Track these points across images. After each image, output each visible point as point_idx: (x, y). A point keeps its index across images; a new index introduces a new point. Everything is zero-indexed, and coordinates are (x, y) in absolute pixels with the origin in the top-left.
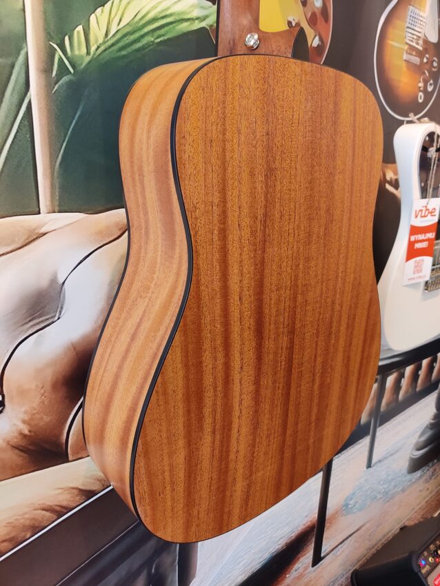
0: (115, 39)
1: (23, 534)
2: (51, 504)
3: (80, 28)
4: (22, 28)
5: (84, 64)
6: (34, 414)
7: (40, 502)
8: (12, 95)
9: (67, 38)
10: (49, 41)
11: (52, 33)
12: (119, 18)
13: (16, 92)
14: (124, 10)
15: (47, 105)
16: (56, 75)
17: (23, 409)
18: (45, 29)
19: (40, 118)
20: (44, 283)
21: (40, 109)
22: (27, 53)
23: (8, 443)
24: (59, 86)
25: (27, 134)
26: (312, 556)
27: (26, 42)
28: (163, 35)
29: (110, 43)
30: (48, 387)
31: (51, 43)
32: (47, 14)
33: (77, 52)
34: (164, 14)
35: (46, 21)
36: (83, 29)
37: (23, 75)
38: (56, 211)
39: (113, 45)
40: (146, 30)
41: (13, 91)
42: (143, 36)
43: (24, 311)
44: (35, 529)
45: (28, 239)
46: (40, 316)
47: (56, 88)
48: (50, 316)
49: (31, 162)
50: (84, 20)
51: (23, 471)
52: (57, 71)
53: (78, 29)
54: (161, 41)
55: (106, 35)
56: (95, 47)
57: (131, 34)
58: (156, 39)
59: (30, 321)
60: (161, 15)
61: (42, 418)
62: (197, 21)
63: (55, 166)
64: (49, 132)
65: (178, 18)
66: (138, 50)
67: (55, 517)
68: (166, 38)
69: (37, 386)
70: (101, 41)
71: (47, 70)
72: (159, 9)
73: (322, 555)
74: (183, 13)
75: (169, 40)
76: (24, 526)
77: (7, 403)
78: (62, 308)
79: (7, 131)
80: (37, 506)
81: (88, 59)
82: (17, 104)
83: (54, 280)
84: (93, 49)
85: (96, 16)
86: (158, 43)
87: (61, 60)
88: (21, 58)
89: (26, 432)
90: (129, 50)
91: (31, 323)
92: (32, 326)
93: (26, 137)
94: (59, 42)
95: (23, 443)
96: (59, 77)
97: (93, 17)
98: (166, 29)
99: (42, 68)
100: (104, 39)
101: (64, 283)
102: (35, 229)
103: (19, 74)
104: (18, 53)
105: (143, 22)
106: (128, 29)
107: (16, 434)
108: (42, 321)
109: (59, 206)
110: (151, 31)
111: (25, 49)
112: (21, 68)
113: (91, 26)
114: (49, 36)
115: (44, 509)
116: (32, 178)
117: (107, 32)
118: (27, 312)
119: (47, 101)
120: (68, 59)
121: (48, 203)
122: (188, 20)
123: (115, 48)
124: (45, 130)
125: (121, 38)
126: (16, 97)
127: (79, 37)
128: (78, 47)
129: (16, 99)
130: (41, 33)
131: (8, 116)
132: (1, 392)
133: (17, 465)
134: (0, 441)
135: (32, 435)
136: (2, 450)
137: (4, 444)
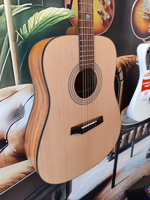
0: (37, 26)
1: (16, 181)
2: (24, 172)
3: (25, 25)
4: (6, 28)
5: (27, 36)
6: (17, 146)
7: (21, 171)
8: (4, 49)
9: (21, 29)
10: (15, 30)
11: (16, 28)
12: (38, 20)
13: (5, 48)
14: (39, 17)
15: (16, 51)
16: (18, 41)
17: (14, 144)
18: (14, 27)
19: (14, 55)
20: (18, 106)
21: (13, 53)
22: (8, 35)
23: (10, 154)
24: (19, 45)
25: (10, 61)
26: (111, 185)
27: (7, 32)
28: (53, 23)
29: (35, 28)
31: (16, 31)
32: (14, 22)
33: (24, 33)
34: (53, 16)
35: (13, 24)
36: (26, 25)
37: (7, 42)
38: (21, 84)
39: (36, 29)
40: (47, 22)
41: (4, 48)
42: (46, 24)
43: (12, 115)
44: (20, 179)
45: (12, 93)
46: (17, 117)
47: (18, 45)
48: (21, 116)
49: (12, 70)
50: (26, 22)
51: (15, 162)
52: (18, 40)
53: (24, 25)
54: (52, 25)
55: (34, 26)
56: (30, 30)
57: (42, 24)
58: (51, 24)
59: (14, 118)
60: (52, 16)
62: (65, 16)
63: (19, 70)
64: (17, 60)
65: (58, 16)
66: (45, 29)
67: (26, 175)
68: (54, 24)
70: (32, 28)
71: (15, 40)
72: (51, 14)
73: (115, 185)
74: (60, 14)
75: (55, 24)
76: (16, 178)
77: (9, 143)
78: (24, 113)
79: (3, 61)
80: (20, 172)
81: (28, 34)
82: (6, 52)
84: (29, 32)
85: (30, 20)
86: (52, 26)
87: (19, 36)
88: (6, 37)
89: (15, 151)
90: (42, 30)
91: (15, 119)
92: (15, 120)
93: (9, 62)
94: (18, 30)
95: (15, 154)
96: (19, 42)
97: (29, 21)
98: (54, 21)
99: (13, 39)
100: (33, 27)
101: (24, 106)
102: (14, 90)
103: (6, 42)
104: (5, 36)
105: (46, 19)
107: (12, 152)
108: (18, 118)
109: (21, 82)
110: (49, 22)
111: (7, 34)
112: (6, 41)
113: (28, 24)
114: (15, 29)
115: (22, 173)
116: (12, 75)
117: (34, 25)
118: (13, 115)
119: (16, 50)
120: (21, 35)
121: (18, 82)
122: (62, 16)
123: (37, 29)
124: (16, 59)
125: (39, 26)
126: (5, 50)
127: (25, 28)
128: (25, 31)
129: (5, 51)
130: (12, 28)
131: (3, 57)
132: (7, 140)
133: (13, 161)
134: (8, 154)
135: (17, 152)
136: (8, 157)
137: (9, 155)
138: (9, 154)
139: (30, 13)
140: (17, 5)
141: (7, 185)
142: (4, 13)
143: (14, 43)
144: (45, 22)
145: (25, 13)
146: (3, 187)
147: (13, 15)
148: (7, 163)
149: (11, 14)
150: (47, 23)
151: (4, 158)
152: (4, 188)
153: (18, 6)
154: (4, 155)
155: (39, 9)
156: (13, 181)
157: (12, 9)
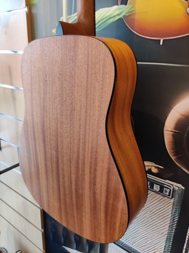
34: (103, 18)
62: (117, 16)
68: (103, 28)
98: (103, 24)
122: (113, 17)
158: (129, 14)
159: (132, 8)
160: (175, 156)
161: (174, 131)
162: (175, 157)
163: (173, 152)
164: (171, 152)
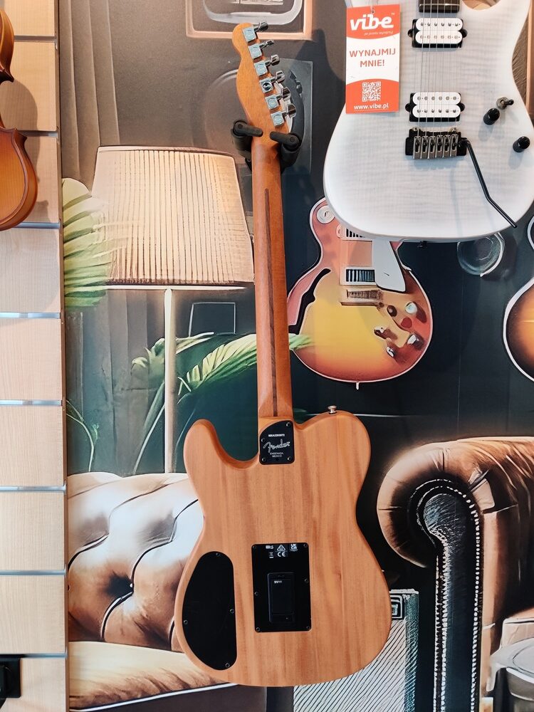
0: (219, 369)
1: (136, 693)
2: (157, 679)
3: (197, 367)
4: (162, 373)
5: (198, 386)
7: (150, 674)
8: (154, 407)
9: (188, 373)
11: (179, 372)
12: (222, 357)
14: (226, 352)
16: (180, 394)
17: (144, 598)
18: (176, 371)
19: (169, 419)
20: (163, 516)
21: (169, 413)
23: (133, 618)
24: (182, 400)
25: (161, 428)
27: (164, 379)
28: (254, 361)
30: (161, 588)
31: (178, 377)
32: (177, 363)
33: (194, 380)
34: (255, 348)
35: (176, 367)
36: (199, 367)
37: (162, 396)
39: (218, 372)
40: (241, 360)
41: (155, 405)
42: (239, 364)
43: (150, 532)
44: (145, 695)
45: (156, 487)
46: (159, 537)
47: (180, 401)
48: (166, 538)
50: (199, 362)
51: (140, 644)
52: (181, 392)
53: (195, 367)
55: (214, 367)
56: (206, 375)
57: (232, 364)
58: (249, 364)
59: (153, 539)
60: (253, 350)
61: (155, 609)
63: (176, 445)
64: (174, 425)
66: (236, 372)
67: (159, 691)
69: (154, 585)
70: (209, 371)
71: (175, 392)
72: (251, 346)
76: (137, 687)
77: (135, 590)
78: (174, 535)
80: (147, 675)
81: (202, 382)
82: (157, 412)
83: (170, 515)
84: (204, 377)
85: (207, 358)
86: (251, 366)
87: (184, 385)
88: (161, 388)
89: (145, 616)
90: (229, 373)
91: (154, 541)
93: (160, 430)
94: (183, 376)
95: (142, 623)
96: (182, 395)
97: (205, 360)
99: (172, 391)
100: (212, 370)
101: (176, 518)
102: (160, 482)
103: (159, 395)
104: (160, 385)
105: (240, 356)
106: (229, 362)
107: (138, 614)
108: (161, 541)
109: (176, 469)
110: (245, 360)
111: (164, 383)
112: (161, 393)
113: (203, 364)
114: (177, 374)
115: (151, 681)
116: (162, 452)
118: (152, 532)
119: (174, 409)
120: (188, 384)
121: (170, 466)
124: (172, 424)
125: (223, 368)
126: (156, 407)
127: (195, 372)
128: (195, 377)
129: (156, 410)
130: (173, 373)
131: (151, 419)
132: (132, 582)
133: (137, 637)
134: (128, 615)
135: (148, 618)
136: (128, 622)
137: (130, 619)
138: (131, 615)
139: (208, 347)
140: (188, 336)
141: (116, 693)
142: (162, 351)
143: (172, 396)
144: (237, 360)
145: (199, 348)
146: (107, 693)
147: (178, 352)
148: (124, 635)
149: (175, 351)
150: (241, 363)
151: (120, 622)
152: (109, 697)
153: (189, 338)
154: (122, 615)
155: (226, 339)
156: (129, 689)
157: (178, 344)
158: (304, 346)
159: (308, 339)
160: (398, 545)
161: (391, 507)
162: (398, 548)
163: (395, 540)
164: (392, 542)
